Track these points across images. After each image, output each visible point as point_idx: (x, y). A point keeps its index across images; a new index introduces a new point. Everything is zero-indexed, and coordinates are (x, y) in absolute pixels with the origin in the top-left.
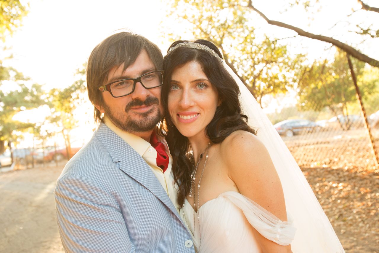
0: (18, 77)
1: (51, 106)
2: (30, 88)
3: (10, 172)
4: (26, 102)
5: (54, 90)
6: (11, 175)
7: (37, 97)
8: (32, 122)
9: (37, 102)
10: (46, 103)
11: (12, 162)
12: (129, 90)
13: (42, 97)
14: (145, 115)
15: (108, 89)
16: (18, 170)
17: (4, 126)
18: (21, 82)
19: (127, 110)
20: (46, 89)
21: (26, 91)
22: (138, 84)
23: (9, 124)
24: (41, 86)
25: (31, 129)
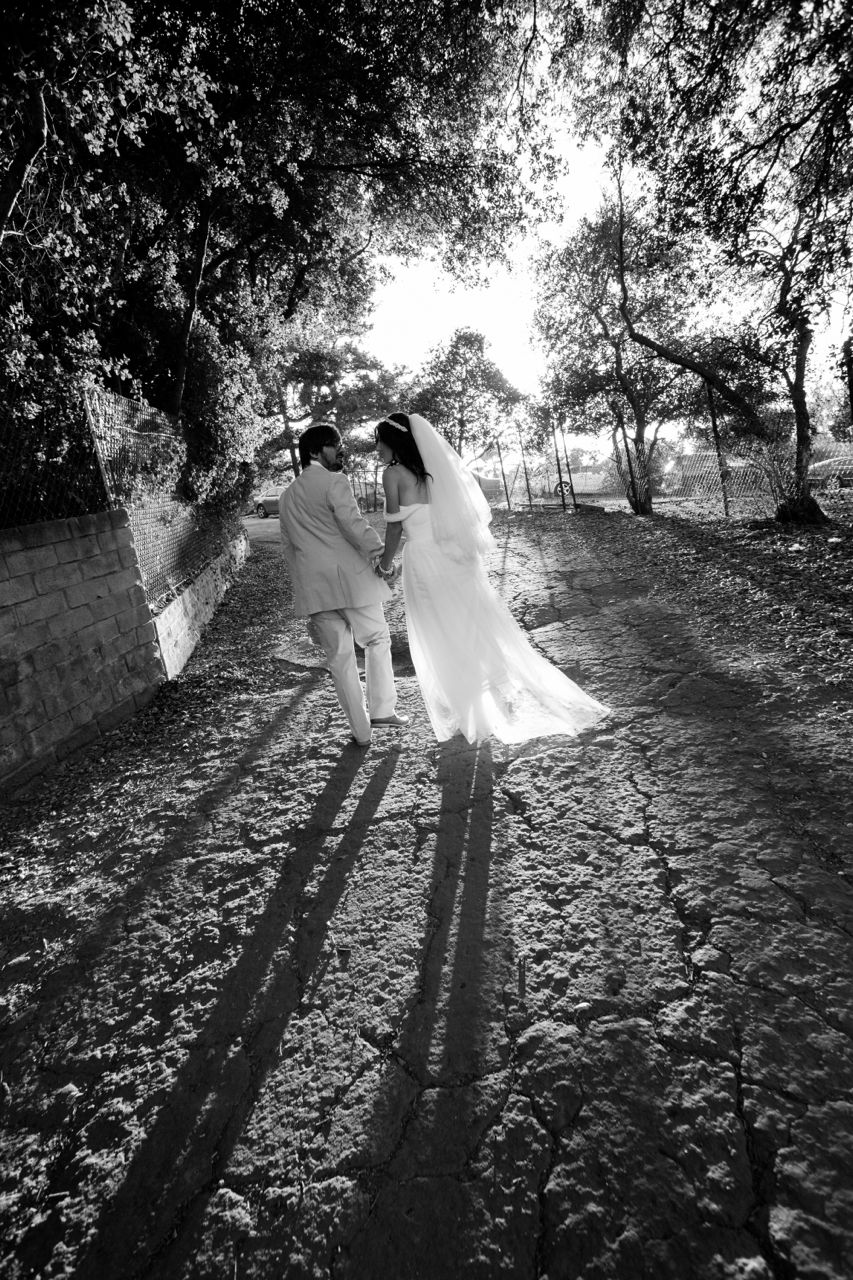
0: (360, 364)
21: (369, 389)
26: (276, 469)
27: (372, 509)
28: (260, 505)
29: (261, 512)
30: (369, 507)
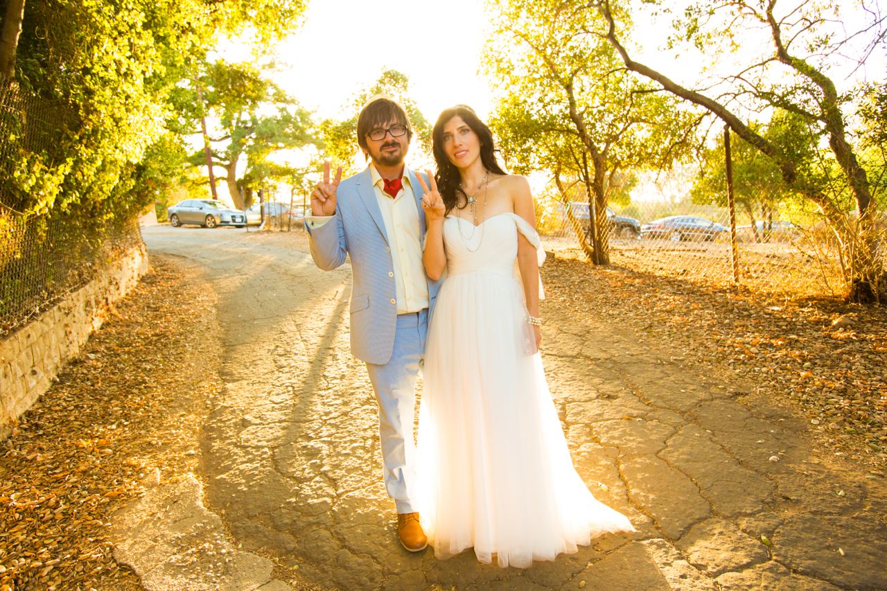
0: (279, 97)
1: (320, 146)
2: (293, 114)
3: (258, 232)
4: (287, 136)
5: (327, 123)
6: (259, 237)
7: (302, 131)
8: (292, 166)
9: (300, 138)
10: (313, 142)
11: (262, 220)
12: (382, 136)
13: (309, 132)
14: (391, 153)
15: (369, 135)
16: (268, 231)
17: (254, 169)
18: (281, 105)
19: (381, 150)
20: (317, 119)
21: (287, 120)
22: (388, 133)
23: (261, 166)
24: (309, 114)
25: (289, 177)
26: (194, 183)
27: (285, 229)
28: (174, 214)
29: (175, 221)
30: (282, 226)
